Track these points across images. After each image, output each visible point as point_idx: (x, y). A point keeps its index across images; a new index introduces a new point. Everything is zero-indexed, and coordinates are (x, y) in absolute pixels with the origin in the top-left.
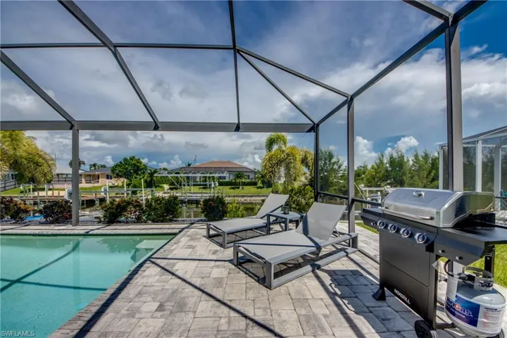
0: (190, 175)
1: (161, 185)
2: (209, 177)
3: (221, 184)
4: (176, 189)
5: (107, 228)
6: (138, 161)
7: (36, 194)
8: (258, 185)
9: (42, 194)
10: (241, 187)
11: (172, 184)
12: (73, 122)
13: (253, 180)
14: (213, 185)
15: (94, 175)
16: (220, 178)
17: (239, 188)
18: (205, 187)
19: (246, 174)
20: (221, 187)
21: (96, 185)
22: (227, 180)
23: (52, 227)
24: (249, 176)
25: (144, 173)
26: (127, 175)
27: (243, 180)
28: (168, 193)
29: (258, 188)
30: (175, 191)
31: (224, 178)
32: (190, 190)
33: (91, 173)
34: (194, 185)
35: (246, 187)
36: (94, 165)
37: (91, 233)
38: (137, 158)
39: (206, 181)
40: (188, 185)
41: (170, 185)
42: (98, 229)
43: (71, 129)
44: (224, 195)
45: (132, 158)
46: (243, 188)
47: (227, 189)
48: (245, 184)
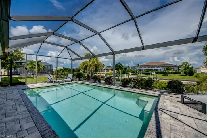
0: (141, 69)
1: (128, 73)
2: (150, 70)
3: (157, 73)
4: (134, 74)
5: (125, 88)
6: (121, 64)
7: (96, 75)
8: (181, 74)
9: (97, 75)
10: (169, 75)
11: (132, 72)
12: (114, 52)
13: (177, 71)
14: (153, 74)
15: (108, 69)
16: (155, 70)
17: (168, 75)
18: (148, 74)
19: (172, 68)
20: (157, 75)
21: (109, 72)
22: (159, 71)
23: (108, 85)
24: (174, 69)
25: (122, 68)
26: (117, 69)
27: (171, 71)
28: (131, 76)
29: (182, 75)
30: (133, 75)
31: (158, 70)
32: (141, 75)
33: (107, 69)
34: (142, 73)
35: (172, 75)
36: (108, 66)
37: (121, 89)
38: (120, 63)
39: (148, 71)
40: (140, 73)
41: (132, 73)
42: (122, 88)
43: (113, 54)
44: (159, 79)
45: (119, 63)
46: (170, 75)
47: (160, 76)
48: (171, 73)
